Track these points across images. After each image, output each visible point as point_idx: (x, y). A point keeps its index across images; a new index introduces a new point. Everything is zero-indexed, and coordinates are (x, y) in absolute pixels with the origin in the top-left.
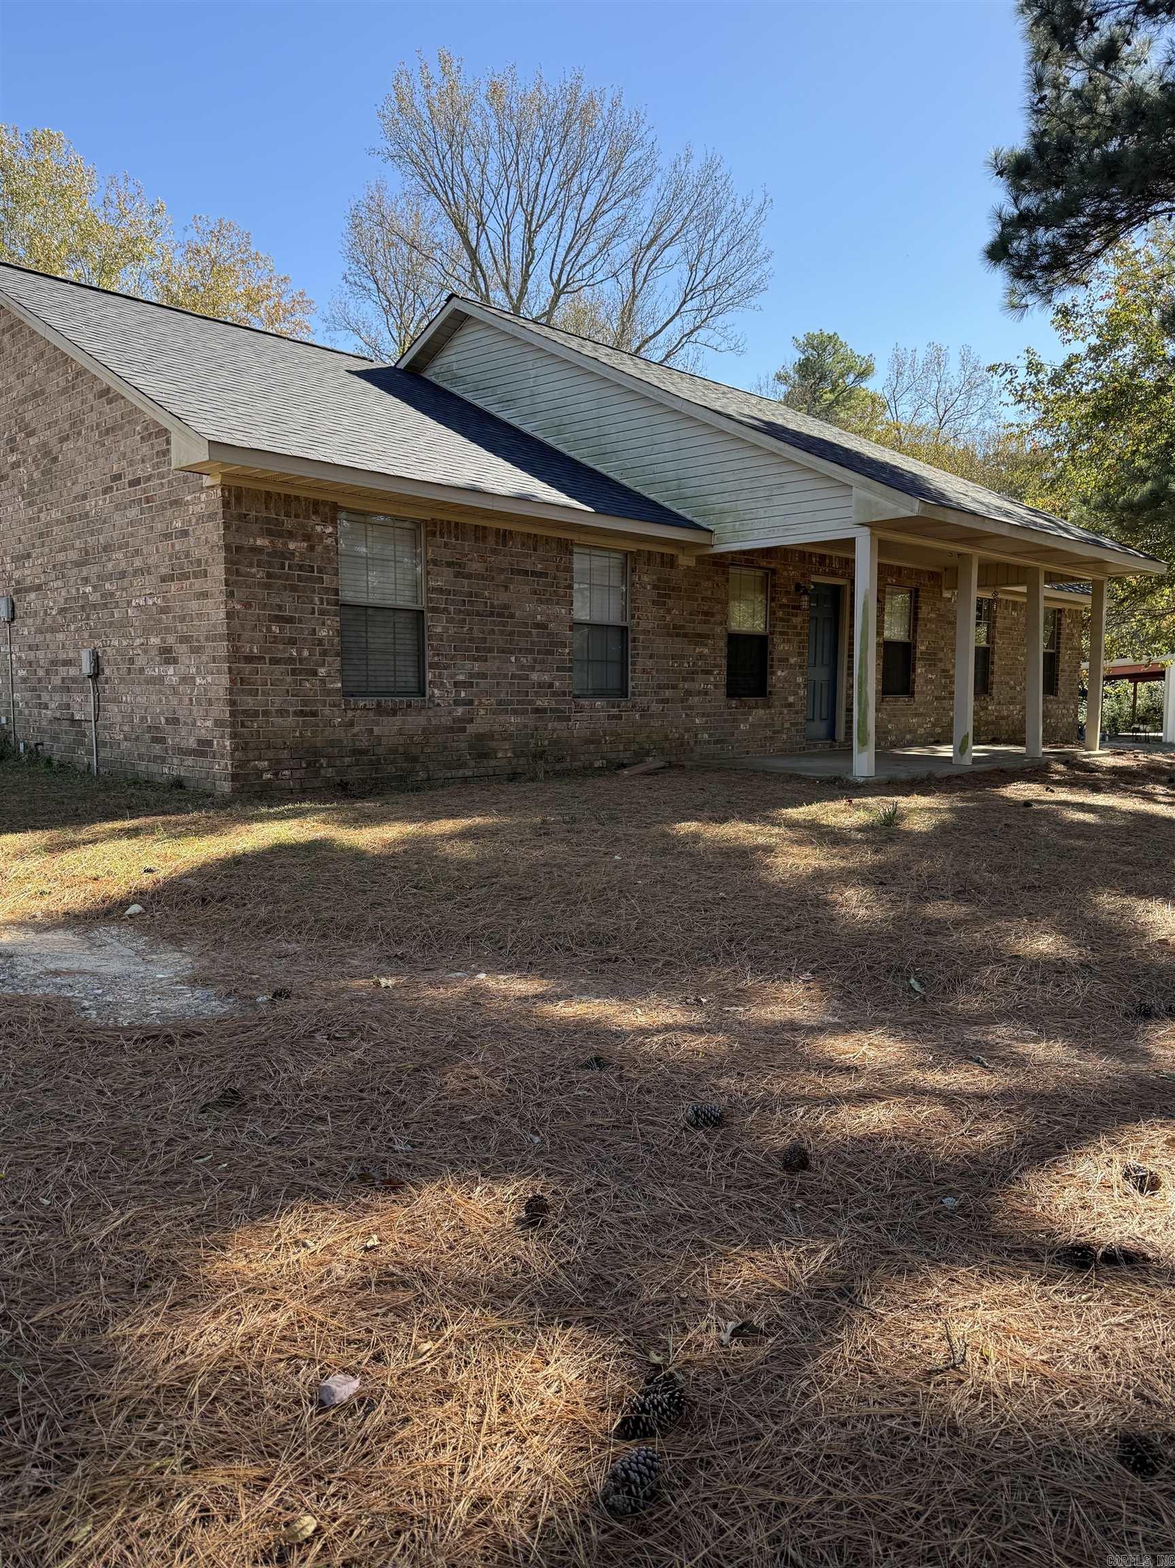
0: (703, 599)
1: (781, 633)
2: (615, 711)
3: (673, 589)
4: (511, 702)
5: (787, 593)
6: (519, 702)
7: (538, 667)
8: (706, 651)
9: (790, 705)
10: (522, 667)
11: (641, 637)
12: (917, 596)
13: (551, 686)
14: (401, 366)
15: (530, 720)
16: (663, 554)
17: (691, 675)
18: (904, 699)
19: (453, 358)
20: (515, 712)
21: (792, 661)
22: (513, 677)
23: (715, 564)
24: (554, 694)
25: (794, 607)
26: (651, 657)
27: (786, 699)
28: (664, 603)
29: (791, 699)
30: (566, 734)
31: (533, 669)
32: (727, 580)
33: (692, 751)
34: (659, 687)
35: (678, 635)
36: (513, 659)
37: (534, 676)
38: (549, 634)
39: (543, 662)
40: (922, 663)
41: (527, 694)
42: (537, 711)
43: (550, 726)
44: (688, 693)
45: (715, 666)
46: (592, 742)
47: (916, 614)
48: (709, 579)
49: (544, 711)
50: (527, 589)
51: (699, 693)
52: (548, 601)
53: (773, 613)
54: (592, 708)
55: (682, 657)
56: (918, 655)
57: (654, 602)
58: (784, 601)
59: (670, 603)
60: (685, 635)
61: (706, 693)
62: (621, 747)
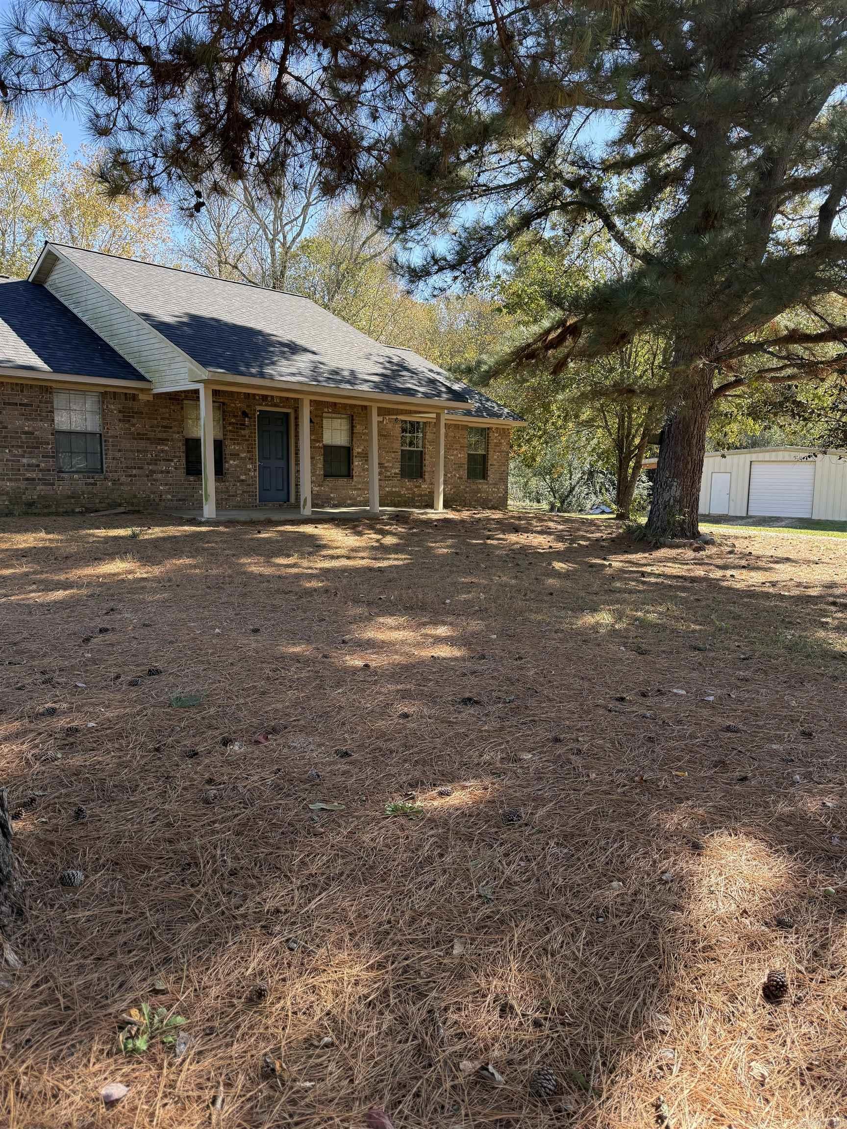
0: (162, 419)
1: (231, 439)
2: (91, 481)
3: (136, 413)
4: (7, 475)
5: (235, 416)
6: (13, 475)
7: (26, 455)
8: (167, 448)
9: (243, 481)
10: (15, 456)
11: (110, 440)
12: (353, 420)
13: (38, 466)
14: (30, 280)
15: (23, 485)
16: (126, 394)
17: (155, 461)
18: (342, 482)
19: (56, 277)
20: (10, 480)
21: (243, 455)
22: (7, 460)
23: (170, 399)
24: (41, 470)
25: (241, 425)
26: (120, 451)
27: (239, 477)
28: (129, 421)
29: (243, 477)
30: (52, 492)
31: (23, 456)
32: (182, 408)
33: (158, 505)
34: (127, 467)
35: (141, 439)
36: (7, 451)
37: (25, 461)
38: (35, 438)
39: (30, 453)
40: (358, 459)
41: (19, 470)
42: (27, 479)
43: (38, 488)
44: (152, 472)
45: (175, 457)
46: (73, 498)
47: (352, 430)
48: (166, 407)
49: (34, 479)
50: (16, 413)
51: (162, 472)
52: (32, 419)
53: (224, 427)
54: (72, 479)
55: (146, 451)
56: (355, 454)
57: (120, 420)
58: (233, 420)
59: (134, 421)
60: (148, 439)
61: (168, 472)
62: (97, 501)
